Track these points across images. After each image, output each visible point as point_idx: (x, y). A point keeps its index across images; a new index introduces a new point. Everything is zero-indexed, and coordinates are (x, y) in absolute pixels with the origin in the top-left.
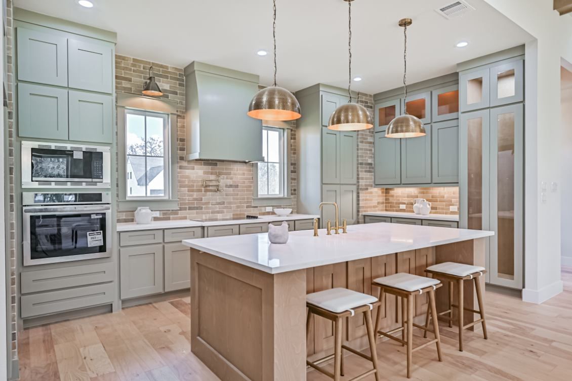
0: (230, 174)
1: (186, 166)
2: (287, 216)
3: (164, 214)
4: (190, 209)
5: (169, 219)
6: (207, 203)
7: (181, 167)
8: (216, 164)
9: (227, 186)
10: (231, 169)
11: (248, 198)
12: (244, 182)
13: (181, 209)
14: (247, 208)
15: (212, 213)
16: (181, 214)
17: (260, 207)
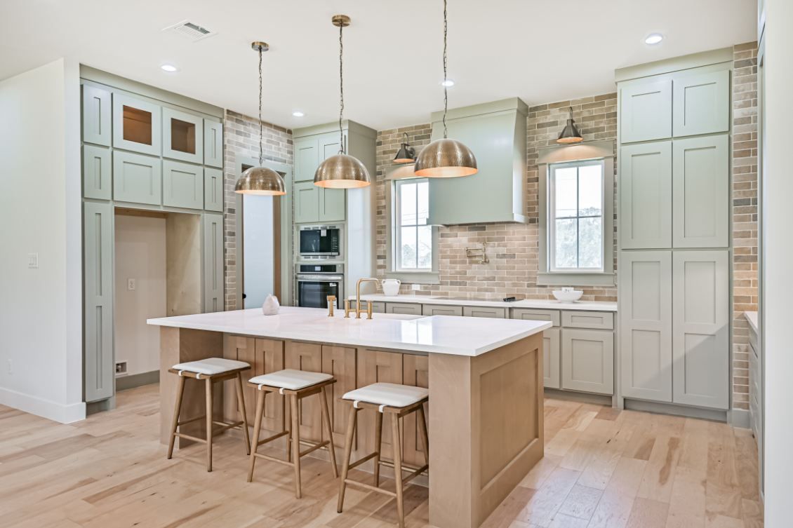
0: (503, 239)
1: (447, 234)
2: (574, 302)
3: (426, 288)
4: (452, 283)
5: (429, 294)
6: (472, 278)
7: (442, 236)
8: (484, 229)
9: (498, 256)
10: (505, 233)
11: (530, 273)
12: (524, 251)
13: (442, 284)
14: (528, 287)
15: (478, 290)
16: (442, 289)
17: (550, 286)
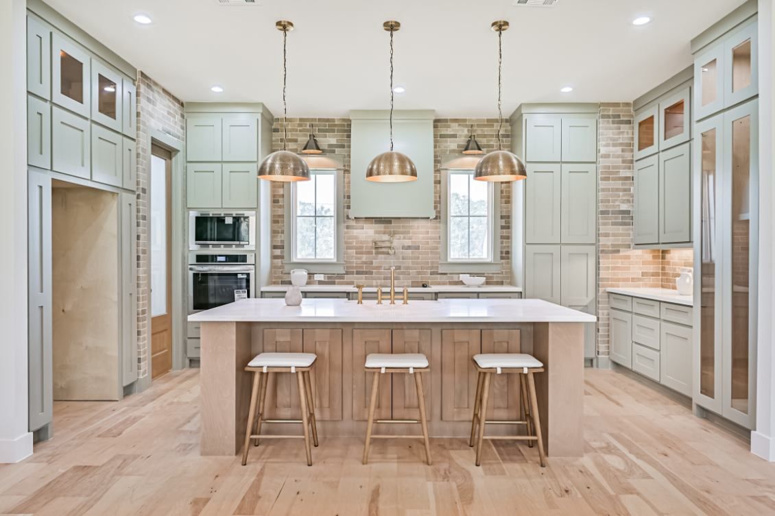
0: (408, 232)
1: (353, 226)
2: (479, 287)
3: (329, 278)
4: (358, 273)
5: (333, 283)
6: (379, 268)
7: (348, 227)
8: (390, 222)
9: (403, 248)
10: (411, 227)
11: (432, 263)
12: (428, 243)
13: (347, 273)
14: (431, 274)
15: (384, 279)
16: (348, 278)
17: (450, 274)
